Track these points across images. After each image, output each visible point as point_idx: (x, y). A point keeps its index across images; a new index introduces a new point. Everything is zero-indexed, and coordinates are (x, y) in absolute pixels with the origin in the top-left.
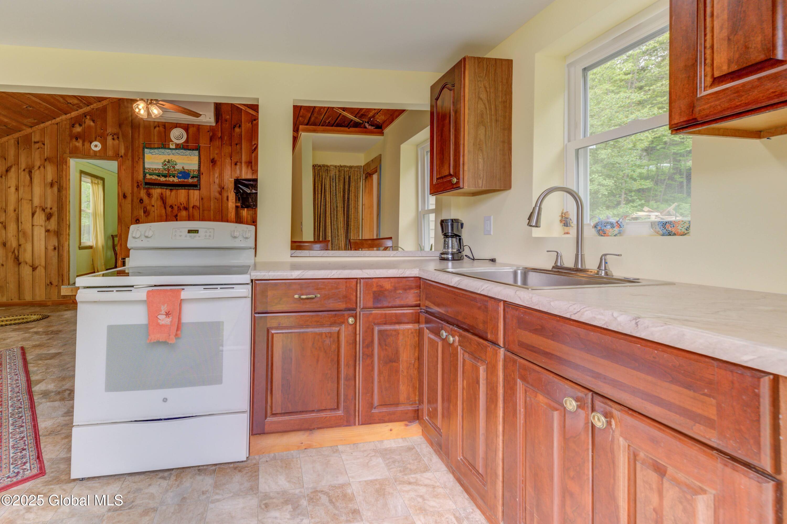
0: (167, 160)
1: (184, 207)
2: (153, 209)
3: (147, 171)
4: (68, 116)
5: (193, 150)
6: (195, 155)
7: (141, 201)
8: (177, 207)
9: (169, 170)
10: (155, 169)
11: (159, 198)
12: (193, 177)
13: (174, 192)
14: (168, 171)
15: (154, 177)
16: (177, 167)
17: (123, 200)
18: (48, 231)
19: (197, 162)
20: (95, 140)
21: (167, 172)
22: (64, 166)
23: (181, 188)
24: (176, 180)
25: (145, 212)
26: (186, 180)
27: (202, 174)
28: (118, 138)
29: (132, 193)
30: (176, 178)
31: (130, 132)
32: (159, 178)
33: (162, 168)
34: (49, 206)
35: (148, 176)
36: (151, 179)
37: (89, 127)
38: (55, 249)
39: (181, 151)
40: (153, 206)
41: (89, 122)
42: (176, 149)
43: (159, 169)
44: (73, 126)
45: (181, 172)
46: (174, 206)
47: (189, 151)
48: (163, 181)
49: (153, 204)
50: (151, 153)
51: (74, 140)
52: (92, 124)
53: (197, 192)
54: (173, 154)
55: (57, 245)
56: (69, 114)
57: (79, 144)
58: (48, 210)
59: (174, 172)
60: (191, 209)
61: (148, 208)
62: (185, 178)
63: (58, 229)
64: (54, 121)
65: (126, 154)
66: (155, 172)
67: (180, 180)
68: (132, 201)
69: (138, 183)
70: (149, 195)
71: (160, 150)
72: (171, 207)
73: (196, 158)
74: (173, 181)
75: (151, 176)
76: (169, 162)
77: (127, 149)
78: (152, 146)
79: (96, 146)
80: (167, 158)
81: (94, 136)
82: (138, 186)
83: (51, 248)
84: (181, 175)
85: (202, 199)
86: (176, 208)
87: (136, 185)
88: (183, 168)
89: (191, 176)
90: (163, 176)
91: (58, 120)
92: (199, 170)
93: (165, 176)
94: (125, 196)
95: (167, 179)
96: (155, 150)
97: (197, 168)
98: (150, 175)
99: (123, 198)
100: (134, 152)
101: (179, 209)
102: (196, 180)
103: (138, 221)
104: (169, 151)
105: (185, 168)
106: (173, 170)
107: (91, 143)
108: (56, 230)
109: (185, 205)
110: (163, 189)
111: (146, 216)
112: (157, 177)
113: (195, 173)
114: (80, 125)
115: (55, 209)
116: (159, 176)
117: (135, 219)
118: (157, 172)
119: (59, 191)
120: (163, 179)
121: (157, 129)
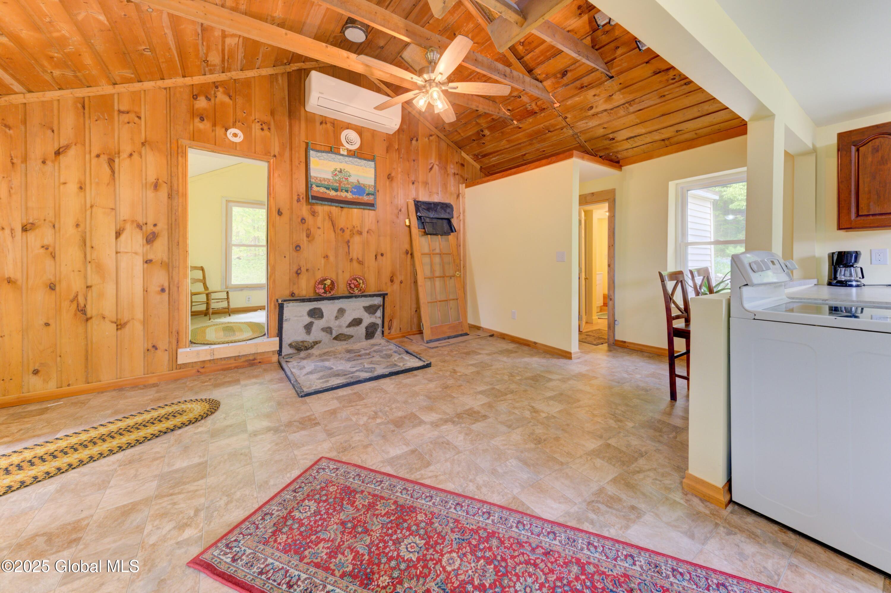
0: (339, 170)
1: (358, 231)
2: (319, 232)
3: (314, 181)
4: (188, 81)
5: (369, 160)
6: (370, 167)
7: (303, 220)
8: (349, 230)
9: (340, 182)
10: (324, 179)
11: (327, 218)
12: (368, 194)
13: (345, 210)
14: (340, 184)
15: (322, 190)
16: (351, 180)
17: (278, 217)
18: (148, 262)
19: (373, 176)
20: (234, 126)
21: (338, 185)
22: (180, 158)
23: (354, 206)
24: (349, 196)
25: (308, 236)
26: (360, 197)
27: (378, 191)
28: (269, 129)
29: (291, 209)
30: (349, 193)
31: (288, 124)
32: (328, 192)
33: (332, 178)
34: (150, 222)
35: (315, 188)
36: (318, 192)
37: (223, 104)
38: (163, 290)
39: (356, 159)
40: (319, 228)
41: (221, 96)
42: (348, 156)
43: (329, 180)
44: (195, 97)
45: (356, 186)
46: (346, 230)
47: (365, 161)
48: (333, 196)
49: (319, 225)
50: (318, 157)
51: (197, 120)
52: (226, 99)
53: (372, 213)
54: (346, 162)
55: (166, 285)
56: (189, 78)
57: (205, 126)
58: (150, 228)
59: (347, 186)
60: (365, 234)
61: (312, 230)
62: (360, 195)
63: (169, 259)
64: (160, 83)
65: (281, 154)
66: (323, 182)
67: (354, 196)
68: (291, 219)
69: (298, 195)
70: (314, 214)
71: (329, 155)
72: (342, 230)
73: (373, 171)
74: (346, 197)
75: (318, 188)
76: (341, 172)
77: (283, 146)
78: (318, 148)
79: (235, 135)
80: (339, 166)
81: (232, 121)
82: (298, 200)
83: (154, 288)
84: (356, 190)
85: (378, 222)
86: (348, 232)
87: (295, 198)
88: (358, 181)
89: (367, 192)
90: (333, 189)
91: (168, 83)
92: (375, 186)
93: (336, 190)
94: (280, 213)
95: (339, 193)
96: (324, 154)
97: (373, 184)
98: (317, 186)
99: (277, 215)
100: (293, 152)
101: (352, 235)
102: (372, 198)
103: (298, 248)
104: (341, 157)
105: (361, 182)
106: (345, 183)
107: (226, 130)
108: (165, 259)
109: (359, 229)
110: (332, 206)
111: (309, 241)
112: (325, 190)
113: (371, 189)
114: (208, 99)
115: (162, 226)
116: (328, 189)
117: (294, 246)
118: (326, 183)
119: (170, 196)
120: (332, 193)
121: (324, 125)
